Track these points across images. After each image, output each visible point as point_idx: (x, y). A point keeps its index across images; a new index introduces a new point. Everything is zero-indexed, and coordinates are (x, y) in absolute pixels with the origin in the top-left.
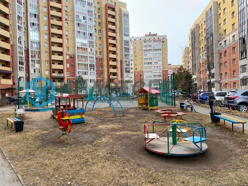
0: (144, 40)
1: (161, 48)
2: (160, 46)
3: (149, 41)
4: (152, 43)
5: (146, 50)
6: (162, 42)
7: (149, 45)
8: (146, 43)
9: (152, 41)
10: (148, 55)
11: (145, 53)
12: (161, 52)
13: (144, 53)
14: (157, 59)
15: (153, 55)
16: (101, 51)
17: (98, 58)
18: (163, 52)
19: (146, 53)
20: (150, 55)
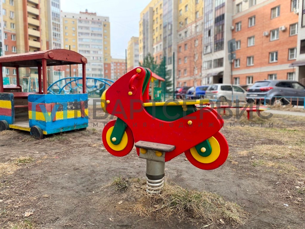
0: (79, 18)
1: (102, 33)
2: (101, 30)
3: (86, 21)
4: (90, 25)
5: (82, 34)
6: (103, 25)
7: (86, 27)
8: (81, 22)
9: (90, 22)
10: (84, 40)
11: (80, 37)
12: (102, 38)
13: (78, 37)
14: (97, 47)
15: (92, 40)
16: (13, 21)
17: (9, 33)
18: (104, 38)
19: (82, 37)
20: (88, 40)
